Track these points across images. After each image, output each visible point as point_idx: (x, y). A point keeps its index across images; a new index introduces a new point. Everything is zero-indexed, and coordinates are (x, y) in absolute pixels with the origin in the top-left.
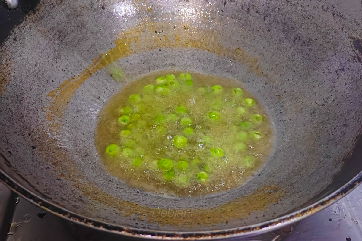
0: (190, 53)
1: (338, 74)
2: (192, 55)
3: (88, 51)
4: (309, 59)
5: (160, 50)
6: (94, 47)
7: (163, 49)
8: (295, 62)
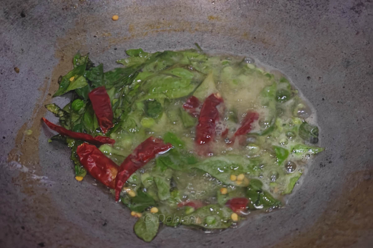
0: (155, 42)
1: (357, 12)
2: (158, 43)
3: (27, 79)
4: (308, 5)
5: (116, 49)
6: (33, 71)
7: (119, 47)
8: (291, 13)
